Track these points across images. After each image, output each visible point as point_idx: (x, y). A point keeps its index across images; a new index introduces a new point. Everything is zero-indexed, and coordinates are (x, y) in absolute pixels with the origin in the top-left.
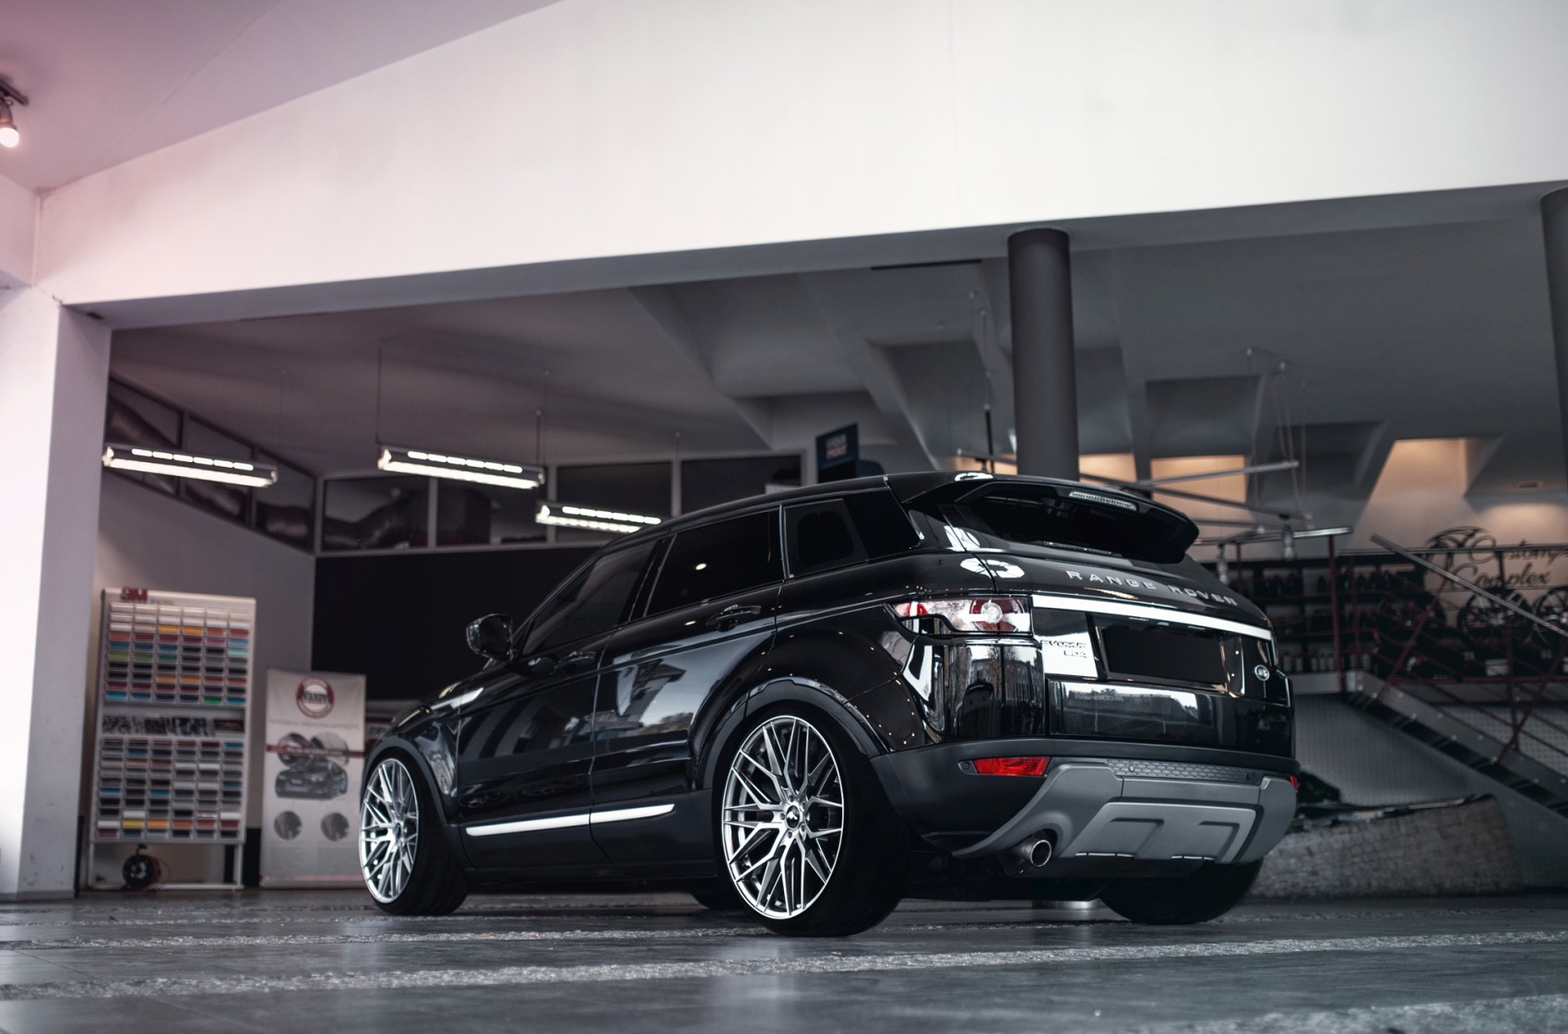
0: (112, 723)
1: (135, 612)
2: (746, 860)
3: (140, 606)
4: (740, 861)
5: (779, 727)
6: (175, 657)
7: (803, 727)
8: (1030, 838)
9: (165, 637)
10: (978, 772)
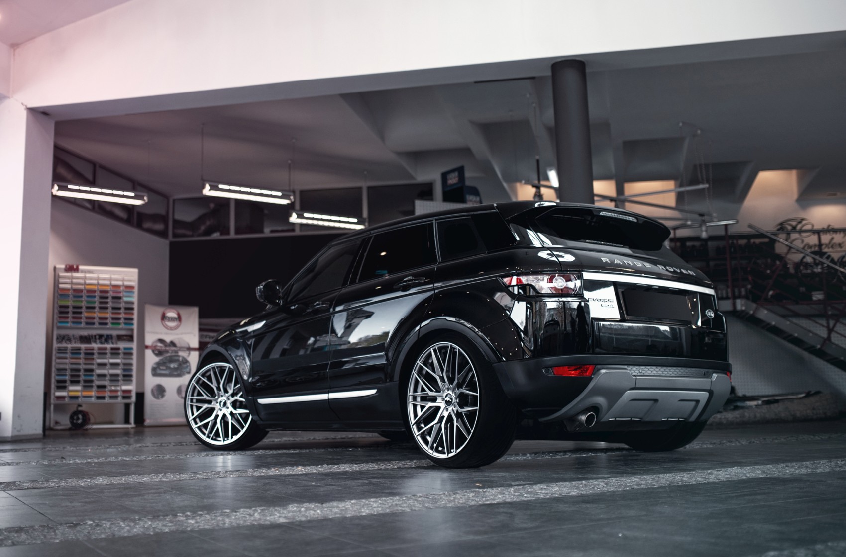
0: (61, 339)
1: (72, 278)
2: (421, 423)
3: (75, 275)
4: (418, 424)
5: (440, 349)
6: (95, 302)
7: (454, 348)
8: (584, 412)
9: (89, 291)
10: (554, 374)
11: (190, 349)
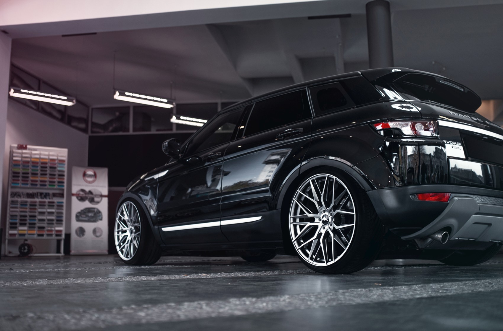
0: (14, 195)
1: (22, 153)
2: (301, 240)
3: (24, 151)
4: (298, 240)
5: (318, 179)
6: (38, 170)
8: (440, 231)
9: (33, 162)
10: (420, 200)
11: (102, 196)
